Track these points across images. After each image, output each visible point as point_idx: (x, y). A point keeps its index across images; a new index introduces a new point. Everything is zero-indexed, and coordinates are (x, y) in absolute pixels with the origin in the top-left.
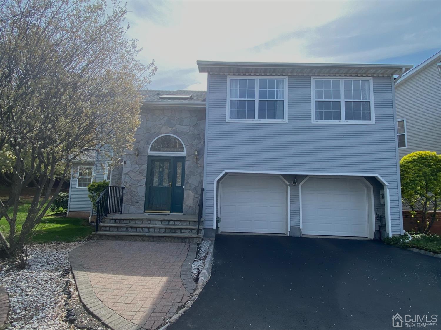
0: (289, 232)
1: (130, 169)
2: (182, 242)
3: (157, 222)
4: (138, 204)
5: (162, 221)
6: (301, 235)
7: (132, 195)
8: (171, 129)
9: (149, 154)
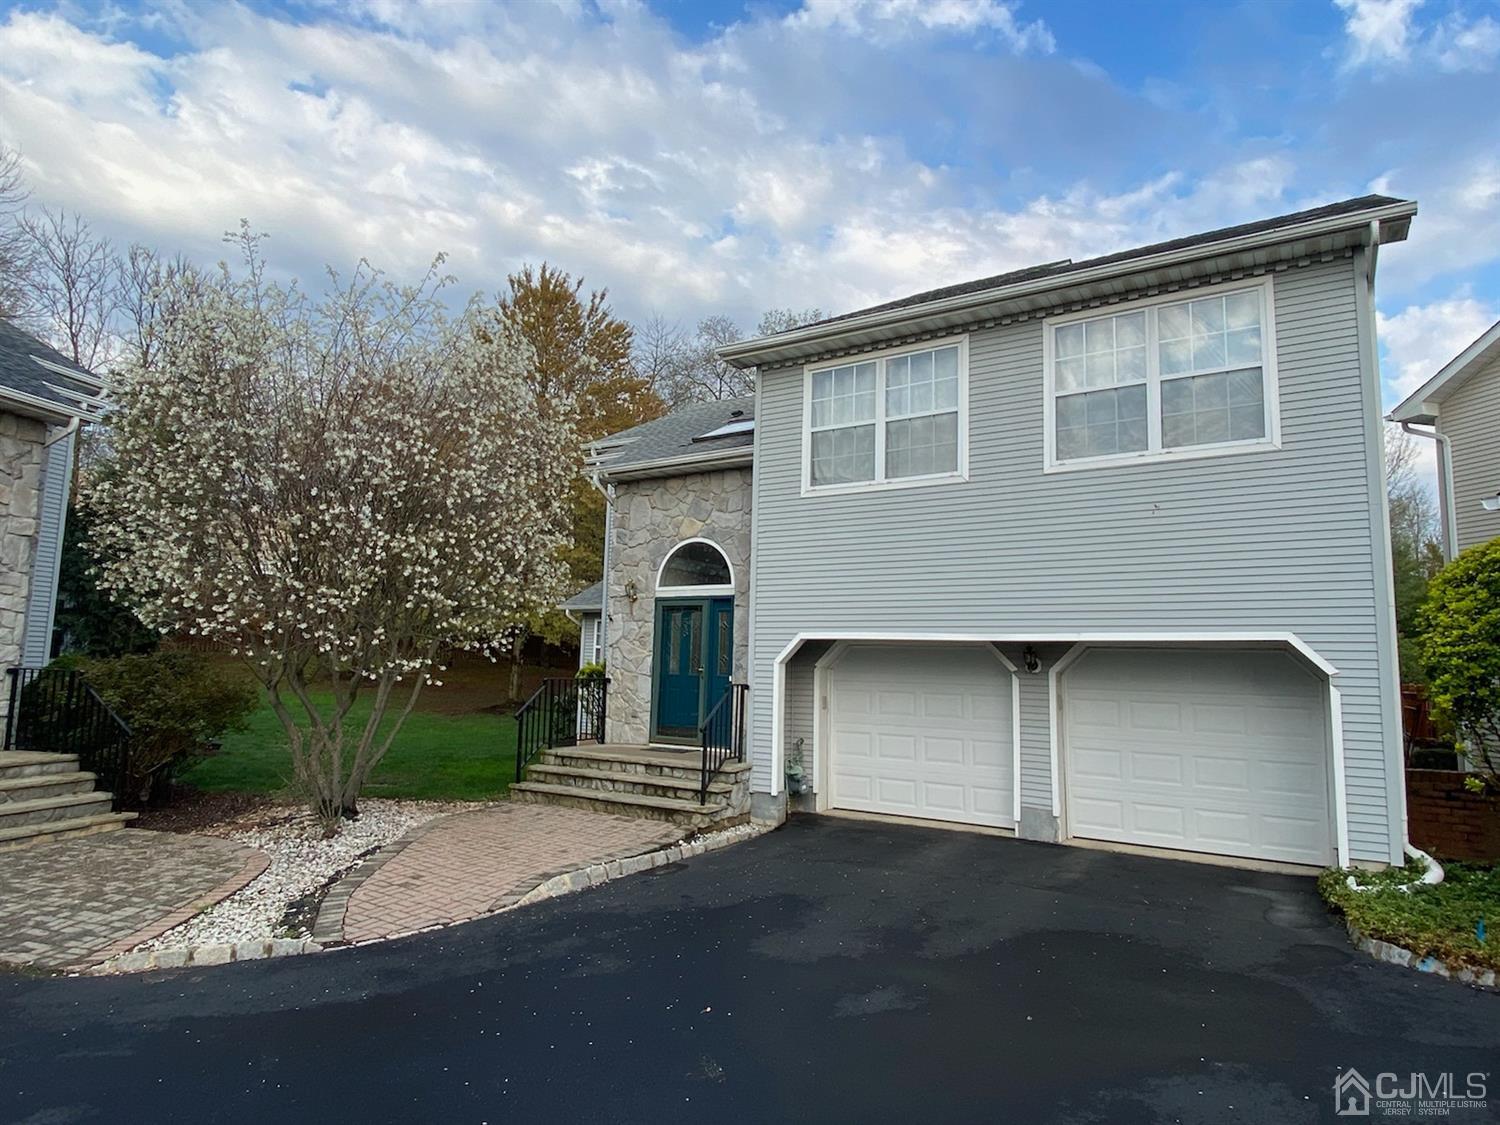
0: (1017, 825)
1: (620, 633)
2: (667, 820)
3: (638, 766)
4: (638, 721)
5: (648, 766)
6: (1056, 836)
7: (625, 698)
8: (702, 523)
9: (658, 595)
